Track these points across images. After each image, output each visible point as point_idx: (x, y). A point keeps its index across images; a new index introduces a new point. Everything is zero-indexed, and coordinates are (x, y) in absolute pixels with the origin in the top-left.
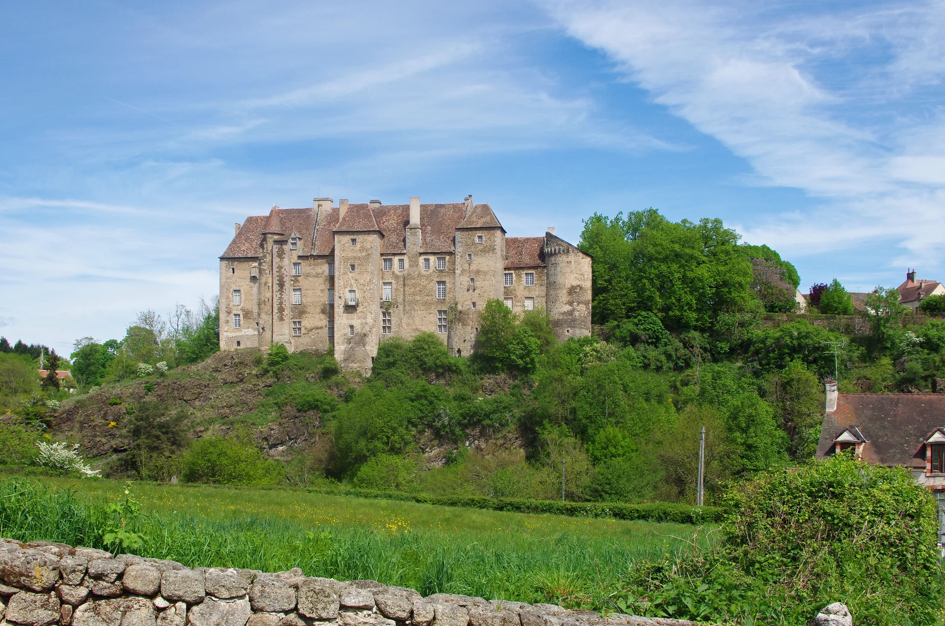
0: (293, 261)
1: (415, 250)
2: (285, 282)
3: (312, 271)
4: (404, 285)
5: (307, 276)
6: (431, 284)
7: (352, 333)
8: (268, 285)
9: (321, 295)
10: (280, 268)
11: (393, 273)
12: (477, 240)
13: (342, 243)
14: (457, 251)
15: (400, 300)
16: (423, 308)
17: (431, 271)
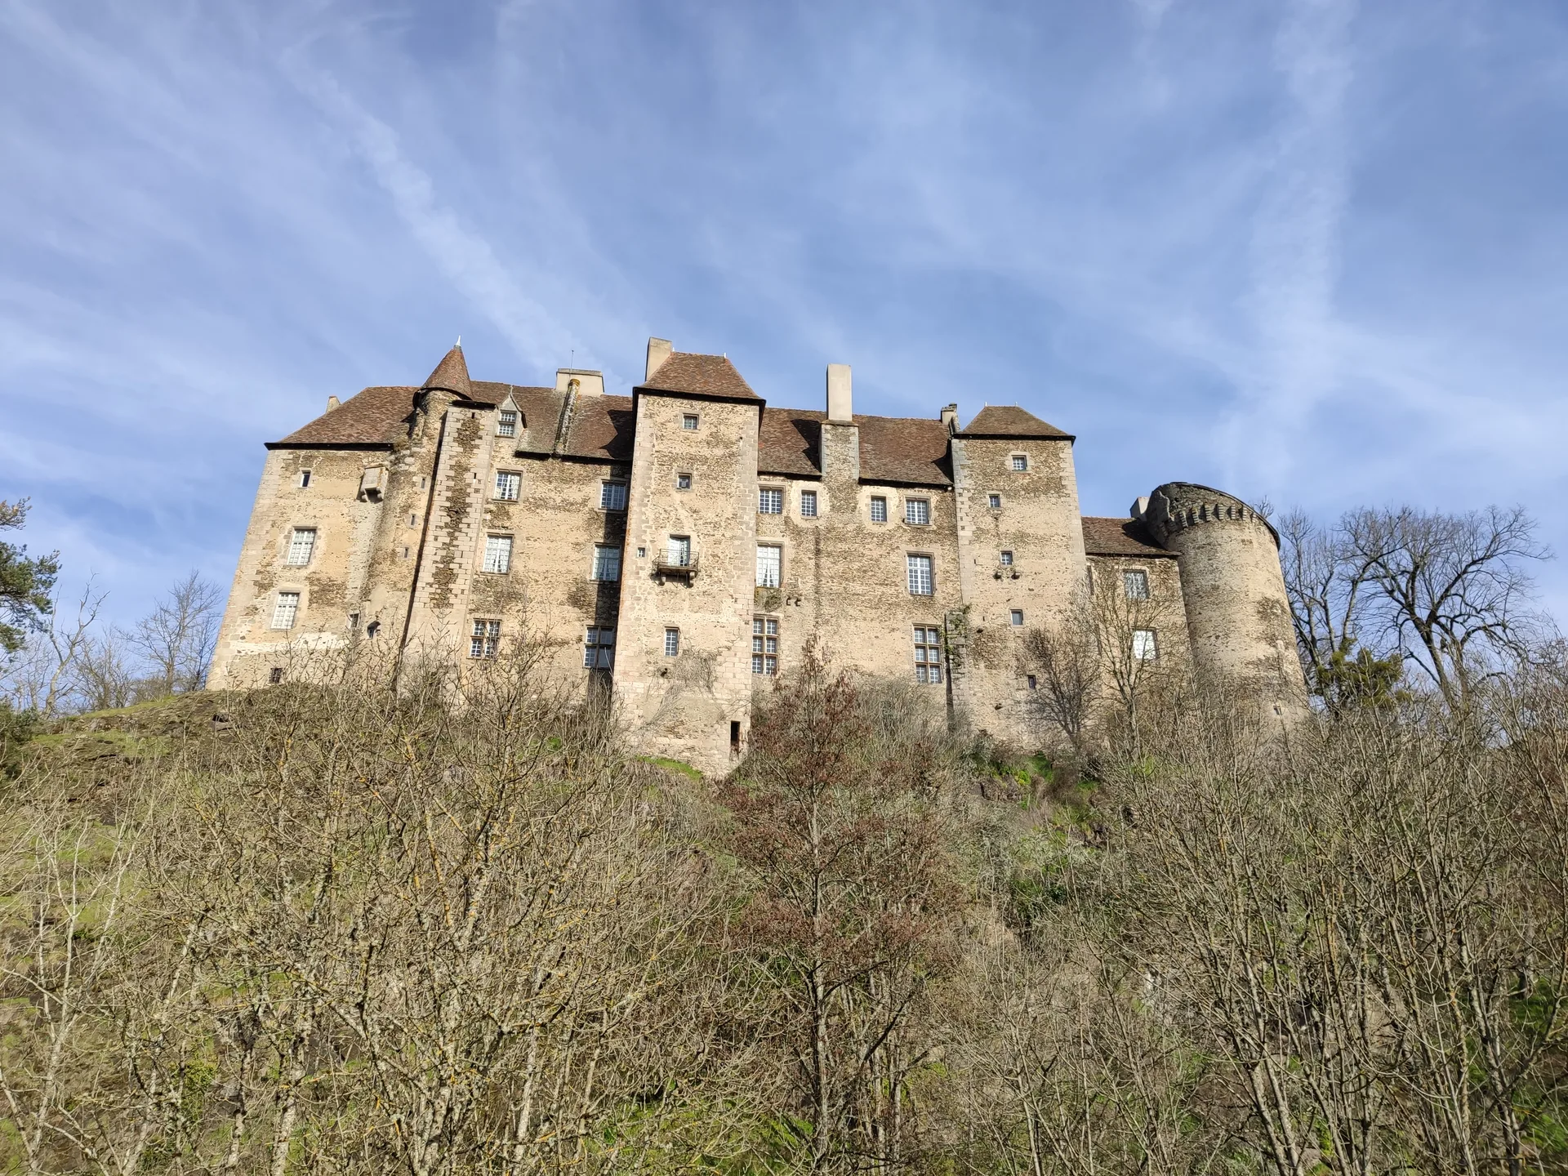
0: (498, 465)
1: (846, 474)
2: (470, 505)
3: (552, 494)
4: (818, 552)
5: (538, 504)
6: (893, 557)
7: (673, 648)
8: (411, 512)
9: (575, 556)
10: (460, 469)
11: (787, 521)
12: (1010, 464)
13: (659, 419)
14: (958, 485)
15: (806, 587)
16: (872, 613)
17: (891, 525)
